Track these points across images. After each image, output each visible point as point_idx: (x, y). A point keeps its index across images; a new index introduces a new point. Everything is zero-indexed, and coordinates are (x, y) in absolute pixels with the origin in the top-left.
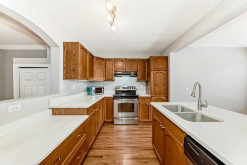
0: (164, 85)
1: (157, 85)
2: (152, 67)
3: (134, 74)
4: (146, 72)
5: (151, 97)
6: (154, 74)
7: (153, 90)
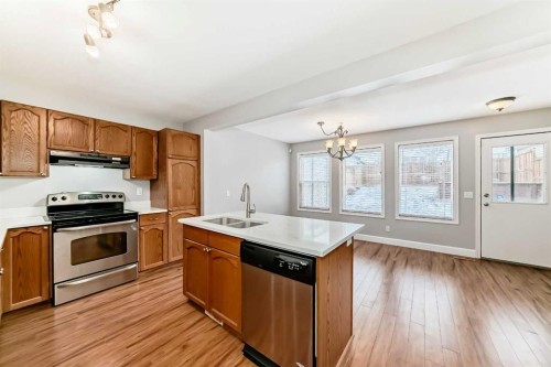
0: (194, 188)
1: (179, 188)
2: (170, 151)
3: (122, 162)
4: (154, 161)
5: (167, 214)
6: (173, 165)
7: (171, 198)
